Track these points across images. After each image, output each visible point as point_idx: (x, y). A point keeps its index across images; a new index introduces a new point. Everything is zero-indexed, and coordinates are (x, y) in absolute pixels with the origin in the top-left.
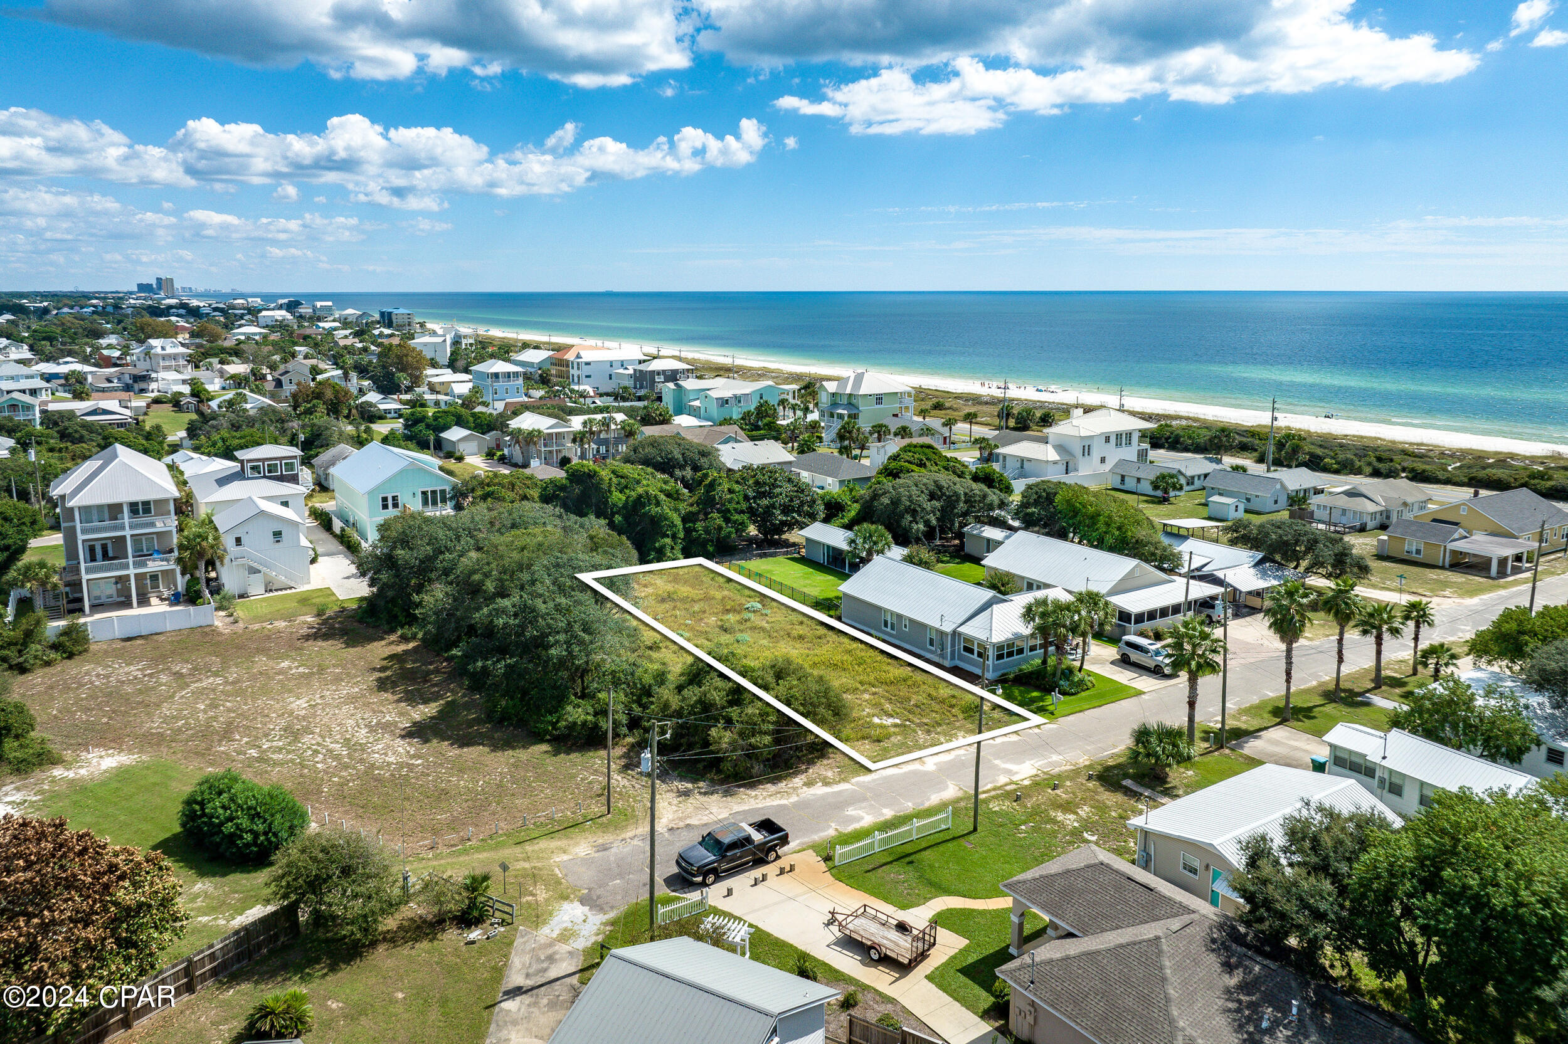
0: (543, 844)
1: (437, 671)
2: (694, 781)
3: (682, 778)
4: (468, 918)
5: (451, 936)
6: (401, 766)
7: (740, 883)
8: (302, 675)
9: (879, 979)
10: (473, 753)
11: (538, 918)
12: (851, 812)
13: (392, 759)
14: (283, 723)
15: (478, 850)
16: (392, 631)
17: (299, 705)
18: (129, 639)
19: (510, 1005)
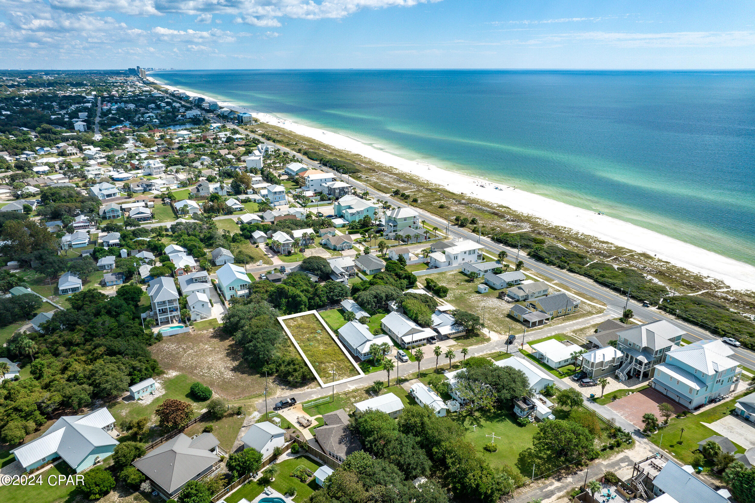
0: (254, 399)
1: (239, 351)
2: (286, 386)
3: (284, 385)
4: (238, 413)
5: (235, 416)
6: (230, 378)
7: (285, 410)
8: (211, 350)
9: (300, 429)
10: (245, 376)
11: (250, 414)
12: (312, 396)
13: (228, 377)
14: (207, 365)
15: (242, 400)
16: (230, 337)
17: (210, 360)
18: (171, 336)
19: (243, 429)
